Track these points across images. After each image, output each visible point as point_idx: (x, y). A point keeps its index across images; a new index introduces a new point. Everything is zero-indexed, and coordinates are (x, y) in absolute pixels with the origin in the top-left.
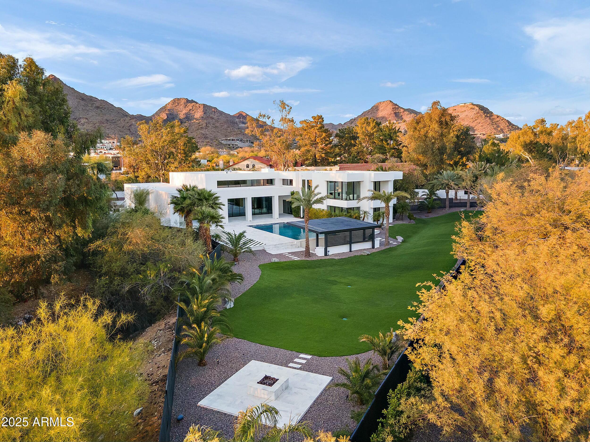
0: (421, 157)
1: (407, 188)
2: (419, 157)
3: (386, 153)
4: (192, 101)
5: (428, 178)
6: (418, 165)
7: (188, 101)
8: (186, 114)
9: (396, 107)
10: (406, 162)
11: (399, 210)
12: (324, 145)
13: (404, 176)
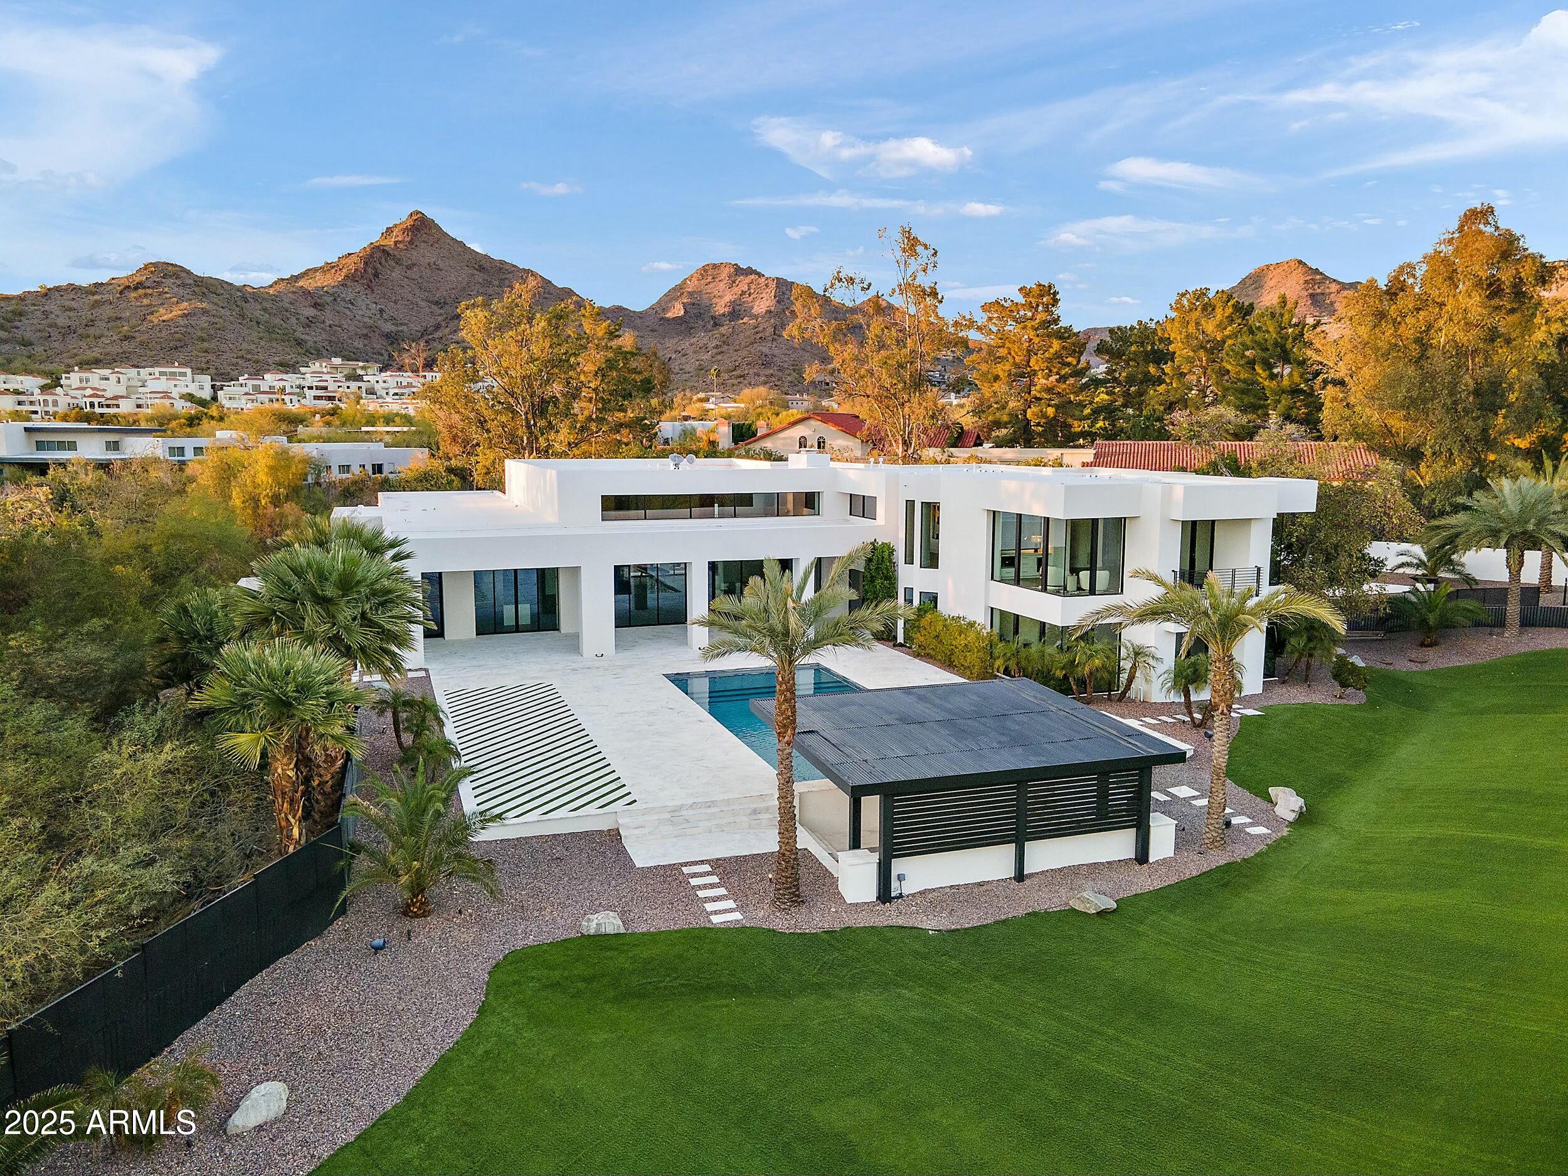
0: (1397, 423)
1: (1336, 547)
2: (1391, 422)
3: (1266, 407)
4: (750, 271)
5: (1425, 502)
6: (1384, 452)
7: (738, 271)
8: (733, 303)
9: (1315, 279)
10: (1335, 438)
11: (1293, 641)
12: (1053, 378)
13: (1323, 497)
